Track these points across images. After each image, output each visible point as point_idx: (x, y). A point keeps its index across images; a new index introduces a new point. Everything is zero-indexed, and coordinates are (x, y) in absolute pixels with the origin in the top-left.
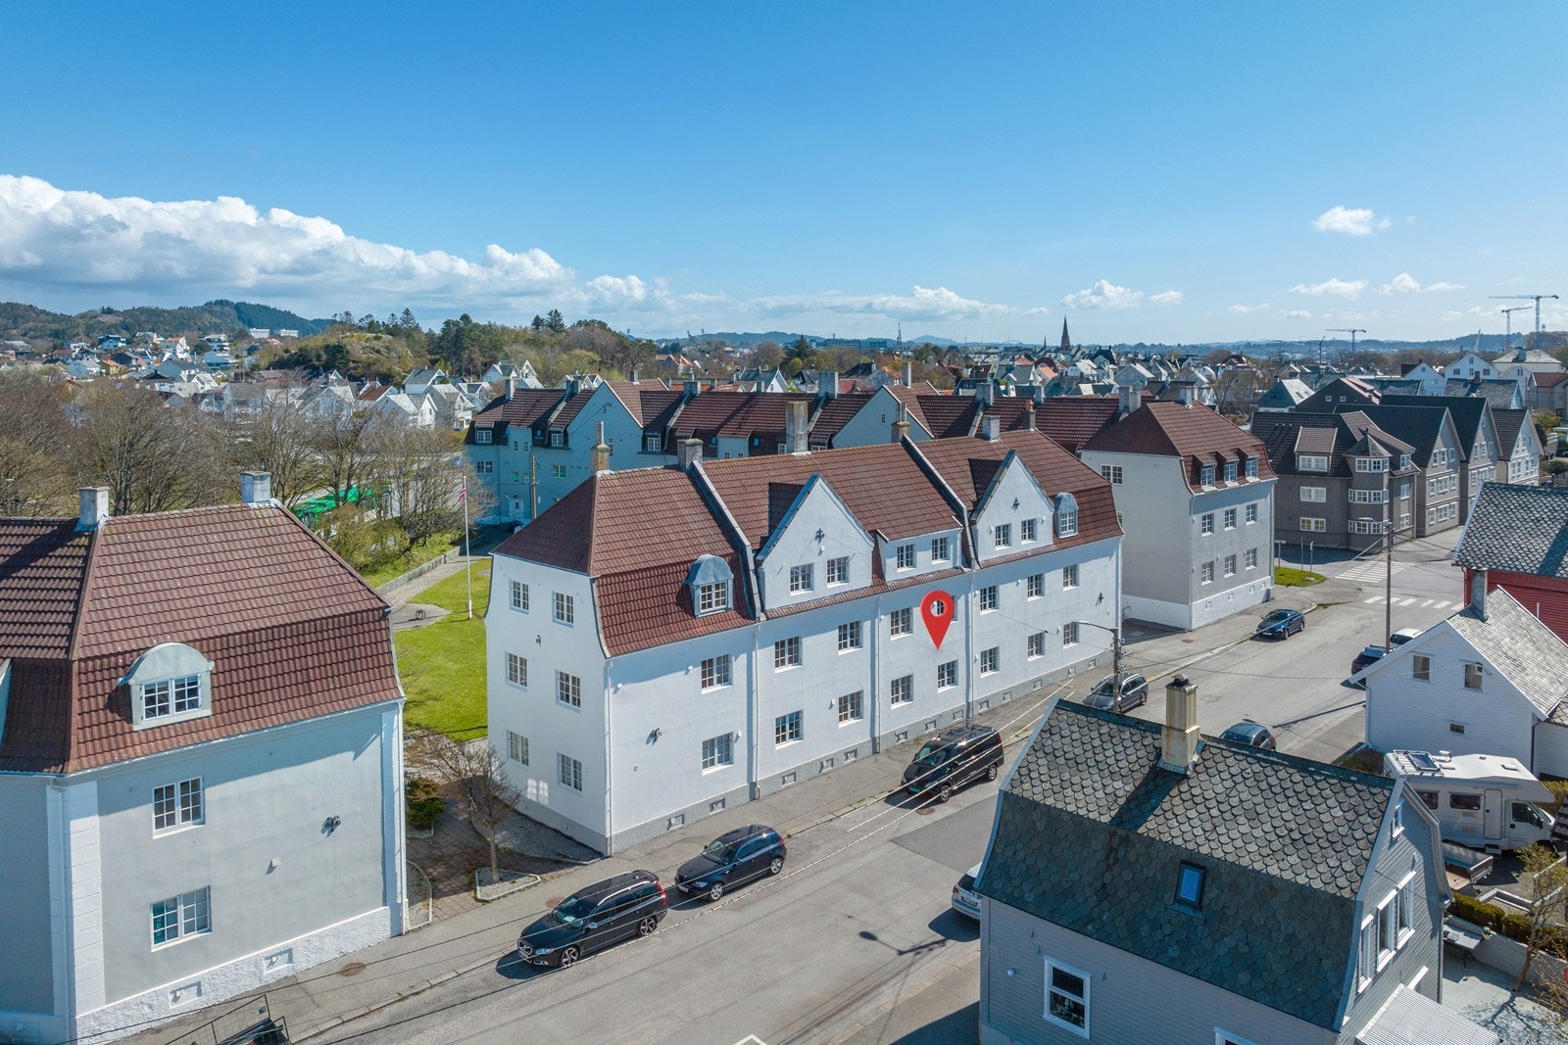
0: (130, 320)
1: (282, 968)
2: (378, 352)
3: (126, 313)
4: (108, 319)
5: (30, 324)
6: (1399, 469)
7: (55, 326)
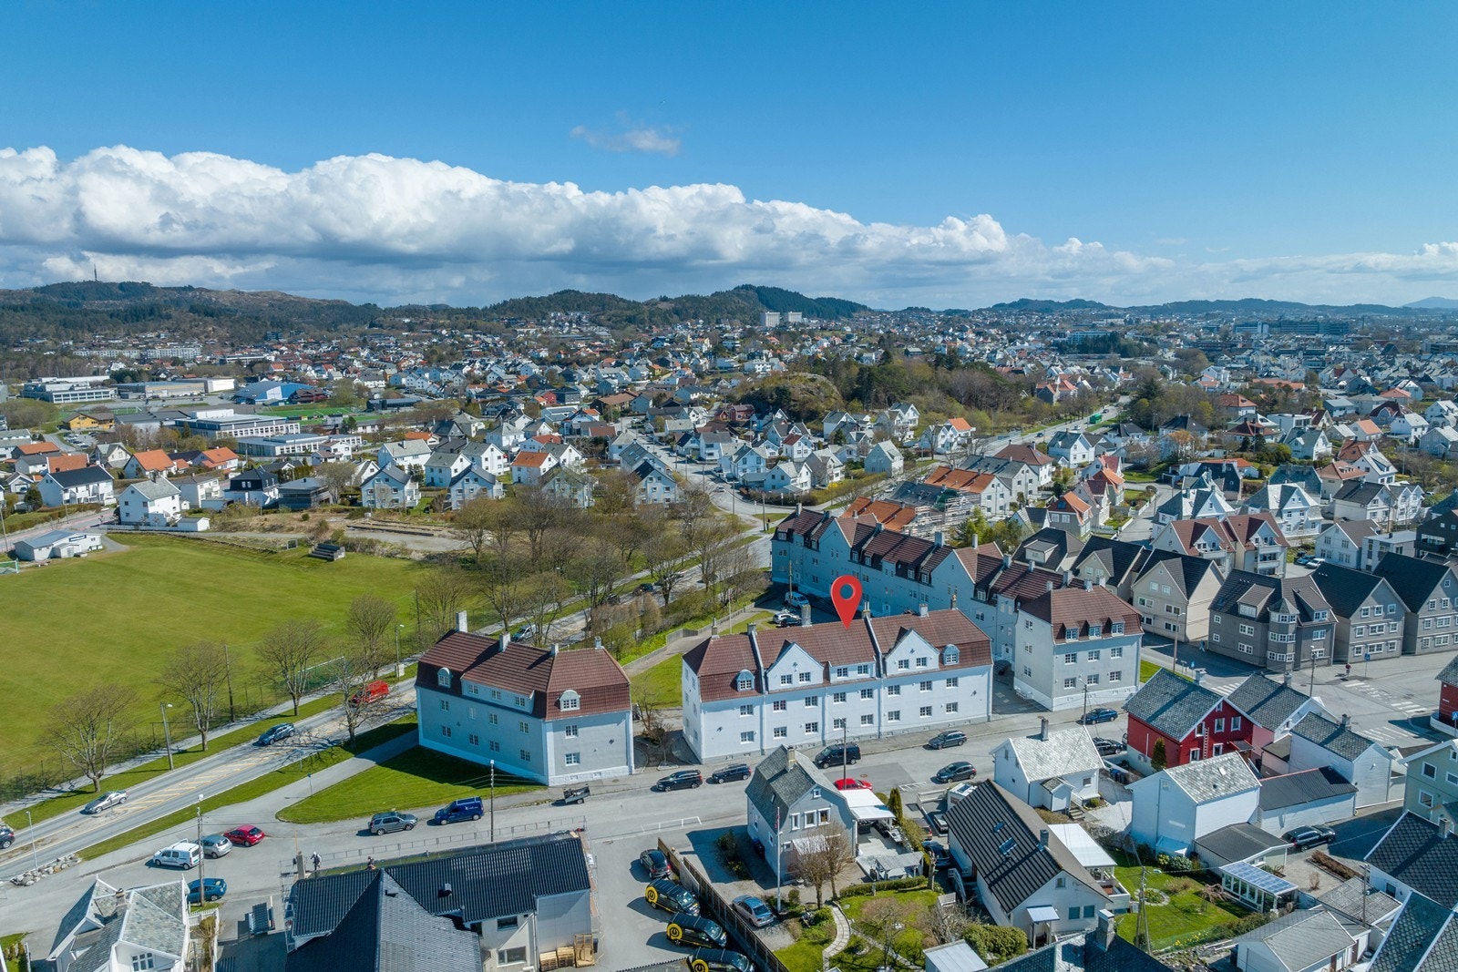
0: (679, 307)
1: (598, 777)
2: (811, 392)
3: (678, 300)
4: (664, 306)
5: (613, 312)
6: (1311, 620)
7: (629, 313)
